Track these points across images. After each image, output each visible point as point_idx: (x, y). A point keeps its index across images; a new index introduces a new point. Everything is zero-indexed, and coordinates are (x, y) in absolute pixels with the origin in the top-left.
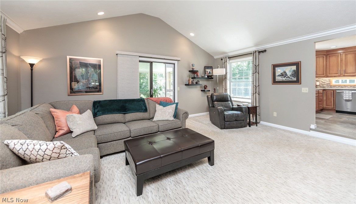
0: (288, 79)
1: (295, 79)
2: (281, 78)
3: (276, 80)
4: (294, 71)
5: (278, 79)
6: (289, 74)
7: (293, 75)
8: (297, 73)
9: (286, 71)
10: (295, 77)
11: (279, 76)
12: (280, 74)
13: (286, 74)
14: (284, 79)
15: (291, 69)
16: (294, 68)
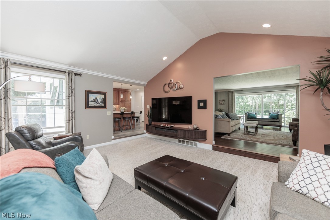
0: (99, 104)
1: (103, 105)
2: (93, 104)
3: (89, 105)
4: (103, 99)
5: (91, 104)
6: (99, 100)
7: (102, 102)
8: (104, 101)
9: (97, 98)
10: (103, 104)
11: (92, 101)
12: (92, 100)
13: (97, 100)
14: (96, 105)
15: (101, 97)
16: (103, 96)
